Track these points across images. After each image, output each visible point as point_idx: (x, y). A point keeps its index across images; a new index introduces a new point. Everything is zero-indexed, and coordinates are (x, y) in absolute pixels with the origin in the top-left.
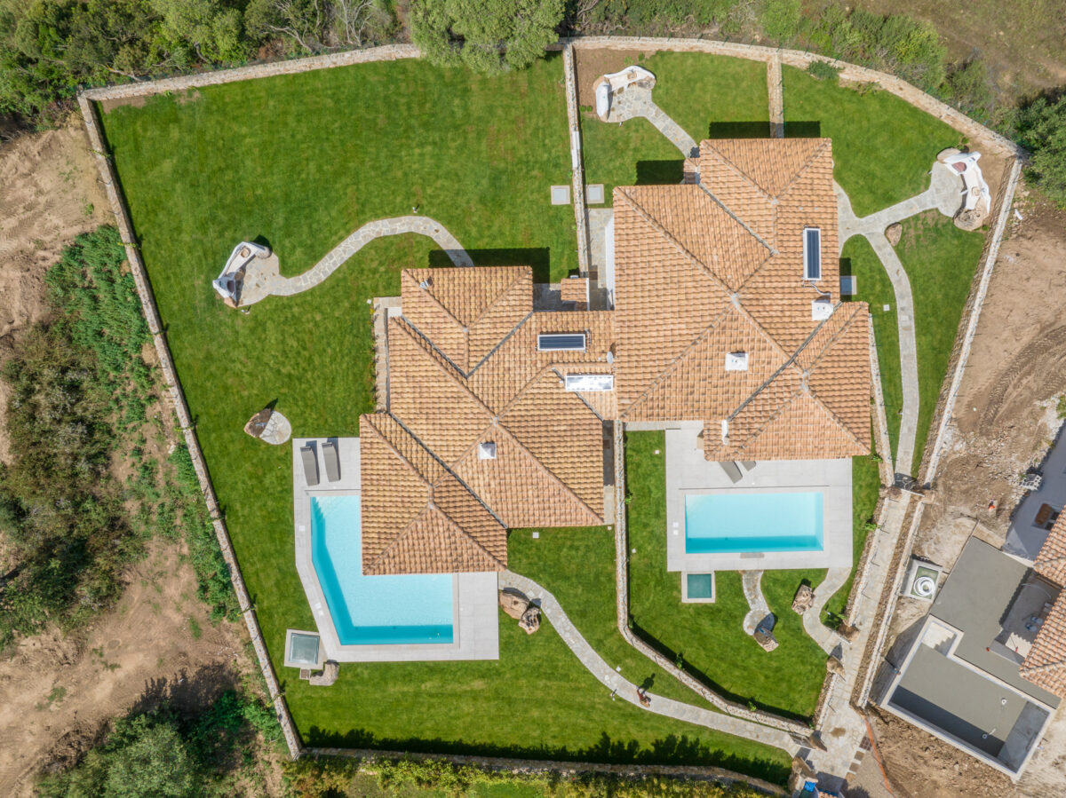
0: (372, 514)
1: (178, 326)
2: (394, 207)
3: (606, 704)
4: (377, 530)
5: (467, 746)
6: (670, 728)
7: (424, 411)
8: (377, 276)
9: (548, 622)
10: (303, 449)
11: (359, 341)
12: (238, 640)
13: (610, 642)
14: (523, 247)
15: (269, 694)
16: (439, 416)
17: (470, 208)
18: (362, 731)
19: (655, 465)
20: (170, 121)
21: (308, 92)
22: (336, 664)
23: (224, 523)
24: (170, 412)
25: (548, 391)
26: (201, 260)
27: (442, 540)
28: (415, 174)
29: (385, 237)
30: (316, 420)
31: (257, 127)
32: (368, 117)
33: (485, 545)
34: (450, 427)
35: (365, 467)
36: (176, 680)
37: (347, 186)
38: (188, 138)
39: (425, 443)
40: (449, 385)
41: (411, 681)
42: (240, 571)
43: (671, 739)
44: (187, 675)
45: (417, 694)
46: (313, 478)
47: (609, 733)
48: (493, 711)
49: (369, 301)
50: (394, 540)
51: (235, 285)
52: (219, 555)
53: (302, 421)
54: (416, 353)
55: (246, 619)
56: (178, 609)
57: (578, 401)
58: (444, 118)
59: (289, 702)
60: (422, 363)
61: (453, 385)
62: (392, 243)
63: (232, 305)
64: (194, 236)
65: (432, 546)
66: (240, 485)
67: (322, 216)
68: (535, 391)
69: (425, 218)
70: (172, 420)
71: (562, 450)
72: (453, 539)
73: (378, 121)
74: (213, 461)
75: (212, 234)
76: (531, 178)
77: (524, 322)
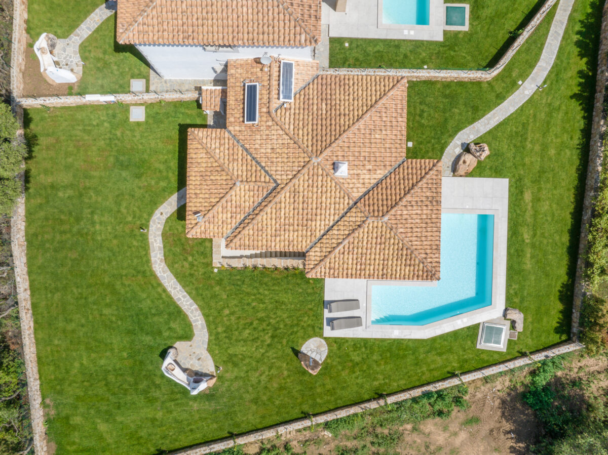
0: (389, 270)
1: (230, 425)
2: (142, 247)
3: (547, 94)
4: (403, 267)
5: (575, 208)
6: (569, 44)
7: (305, 222)
8: (196, 263)
9: (481, 137)
10: (333, 329)
11: (247, 280)
12: (483, 388)
13: (499, 88)
14: (177, 145)
15: (528, 365)
16: (309, 210)
17: (144, 186)
18: (560, 291)
19: (358, 46)
20: (68, 423)
21: (49, 313)
22: (506, 310)
23: (389, 395)
24: (299, 434)
25: (292, 117)
26: (178, 404)
27: (414, 212)
28: (116, 230)
29: (165, 255)
30: (309, 316)
31: (74, 354)
32: (70, 265)
33: (419, 177)
34: (319, 201)
35: (349, 275)
36: (512, 438)
37: (122, 284)
38: (81, 410)
39: (331, 224)
40: (283, 200)
41: (522, 251)
42: (428, 384)
43: (578, 44)
44: (508, 429)
45: (533, 246)
46: (355, 321)
47: (570, 93)
48: (549, 186)
49: (216, 270)
50: (412, 252)
51: (197, 377)
52: (415, 400)
53: (310, 329)
54: (256, 227)
55: (467, 380)
56: (455, 434)
57: (302, 93)
58: (73, 205)
59: (534, 349)
60: (265, 223)
61: (284, 196)
62: (170, 250)
63: (214, 380)
64: (159, 408)
65: (418, 221)
66: (359, 381)
67: (146, 305)
68: (292, 127)
69: (151, 223)
70: (305, 433)
71: (342, 108)
72: (413, 203)
73: (73, 257)
74: (339, 401)
75: (157, 394)
76: (123, 136)
77: (234, 136)
